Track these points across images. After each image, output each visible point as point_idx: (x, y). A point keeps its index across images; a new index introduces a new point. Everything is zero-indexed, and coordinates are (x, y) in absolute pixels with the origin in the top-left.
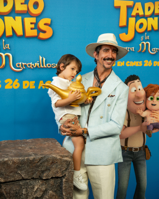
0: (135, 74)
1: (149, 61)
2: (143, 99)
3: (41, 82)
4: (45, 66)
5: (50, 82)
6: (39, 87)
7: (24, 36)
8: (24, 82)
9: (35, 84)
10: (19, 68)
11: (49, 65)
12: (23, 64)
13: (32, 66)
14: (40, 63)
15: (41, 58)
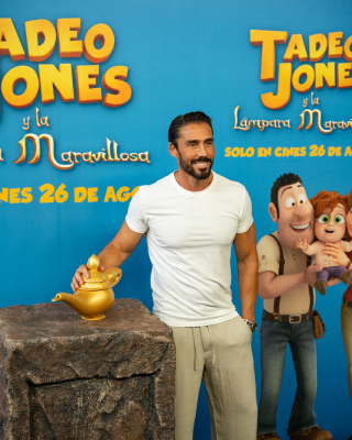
0: (293, 172)
1: (319, 146)
2: (309, 220)
3: (110, 189)
4: (116, 158)
5: (126, 189)
6: (106, 200)
7: (76, 101)
8: (77, 190)
9: (98, 194)
10: (68, 163)
11: (125, 156)
12: (75, 154)
13: (93, 158)
14: (106, 152)
15: (109, 142)
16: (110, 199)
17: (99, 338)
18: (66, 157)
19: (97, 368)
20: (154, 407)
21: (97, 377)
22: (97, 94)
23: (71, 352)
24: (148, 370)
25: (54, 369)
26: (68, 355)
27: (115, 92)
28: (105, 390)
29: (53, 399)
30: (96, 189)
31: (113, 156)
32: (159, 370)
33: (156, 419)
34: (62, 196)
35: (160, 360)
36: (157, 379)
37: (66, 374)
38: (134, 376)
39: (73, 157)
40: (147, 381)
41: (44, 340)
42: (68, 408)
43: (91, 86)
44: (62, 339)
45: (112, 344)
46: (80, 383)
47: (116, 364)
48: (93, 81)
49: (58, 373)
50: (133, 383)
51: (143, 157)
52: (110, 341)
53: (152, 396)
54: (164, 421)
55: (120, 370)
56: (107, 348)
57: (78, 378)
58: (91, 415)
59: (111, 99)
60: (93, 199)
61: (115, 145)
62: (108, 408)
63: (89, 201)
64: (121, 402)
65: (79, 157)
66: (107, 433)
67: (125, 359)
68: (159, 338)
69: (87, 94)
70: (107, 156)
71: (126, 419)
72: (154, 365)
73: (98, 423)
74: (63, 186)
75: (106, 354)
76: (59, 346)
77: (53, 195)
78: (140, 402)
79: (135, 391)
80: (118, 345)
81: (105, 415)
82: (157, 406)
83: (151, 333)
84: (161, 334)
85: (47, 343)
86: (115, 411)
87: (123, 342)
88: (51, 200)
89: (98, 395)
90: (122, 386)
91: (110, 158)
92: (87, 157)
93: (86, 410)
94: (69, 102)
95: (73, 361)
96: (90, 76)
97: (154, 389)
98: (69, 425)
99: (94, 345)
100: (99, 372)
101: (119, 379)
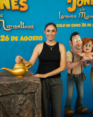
1: (85, 24)
2: (81, 46)
3: (22, 37)
4: (24, 27)
5: (27, 37)
6: (21, 40)
7: (11, 9)
8: (12, 37)
9: (18, 38)
10: (9, 29)
11: (26, 27)
12: (11, 26)
13: (16, 27)
14: (20, 25)
15: (21, 23)
16: (22, 40)
17: (18, 82)
18: (8, 27)
19: (18, 91)
20: (35, 102)
21: (18, 93)
22: (17, 7)
23: (10, 86)
24: (33, 91)
25: (5, 91)
26: (9, 87)
27: (23, 7)
28: (20, 97)
29: (5, 100)
30: (17, 37)
31: (23, 27)
32: (36, 91)
33: (36, 105)
34: (7, 39)
35: (37, 88)
36: (36, 94)
37: (9, 93)
38: (29, 93)
39: (10, 27)
40: (33, 94)
41: (2, 83)
42: (9, 103)
43: (15, 5)
44: (8, 82)
45: (22, 84)
46: (13, 95)
47: (24, 90)
48: (16, 3)
49: (6, 92)
50: (29, 95)
51: (32, 27)
52: (22, 83)
53: (34, 99)
54: (38, 106)
55: (25, 91)
56: (21, 85)
57: (12, 94)
58: (16, 105)
59: (22, 9)
60: (17, 40)
61: (23, 23)
62: (21, 102)
63: (16, 40)
64: (25, 101)
65: (12, 27)
66: (21, 110)
67: (26, 88)
68: (37, 82)
69: (14, 7)
70: (21, 27)
71: (27, 106)
72: (35, 90)
73: (19, 107)
74: (7, 36)
75: (21, 87)
76: (7, 85)
77: (5, 39)
78: (31, 100)
79: (29, 97)
80: (24, 84)
81: (20, 105)
82: (36, 102)
83: (34, 80)
84: (37, 81)
85: (3, 83)
86: (23, 103)
87: (26, 83)
88: (4, 40)
89: (18, 99)
90: (25, 96)
91: (22, 27)
92: (15, 27)
93: (15, 103)
94: (9, 10)
95: (11, 89)
96: (15, 2)
97: (35, 97)
98: (10, 108)
99: (17, 84)
100: (19, 92)
101: (25, 94)
